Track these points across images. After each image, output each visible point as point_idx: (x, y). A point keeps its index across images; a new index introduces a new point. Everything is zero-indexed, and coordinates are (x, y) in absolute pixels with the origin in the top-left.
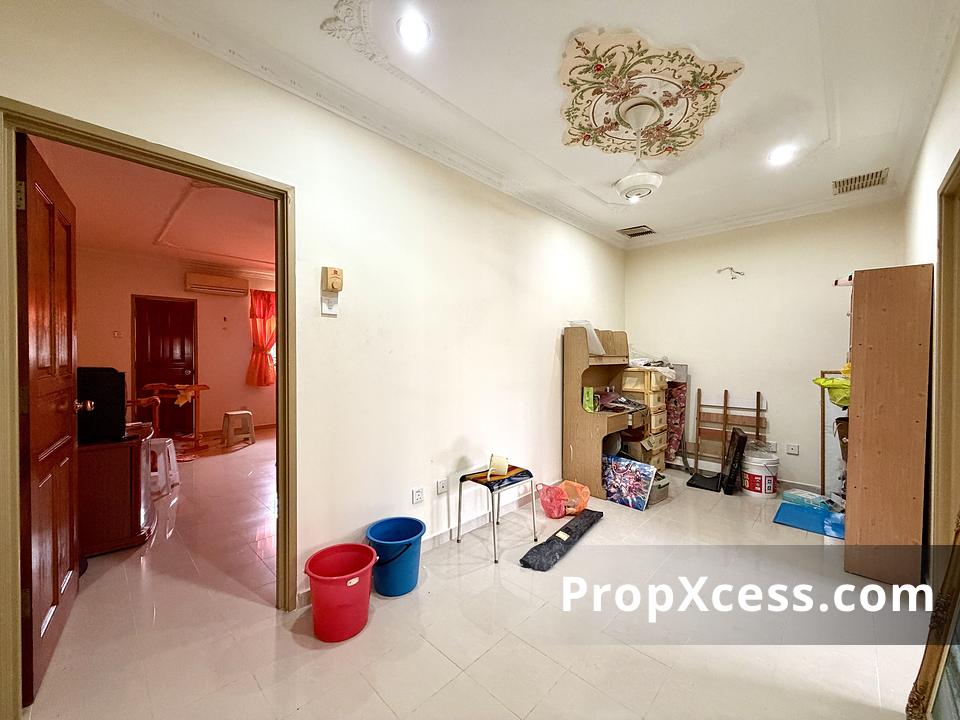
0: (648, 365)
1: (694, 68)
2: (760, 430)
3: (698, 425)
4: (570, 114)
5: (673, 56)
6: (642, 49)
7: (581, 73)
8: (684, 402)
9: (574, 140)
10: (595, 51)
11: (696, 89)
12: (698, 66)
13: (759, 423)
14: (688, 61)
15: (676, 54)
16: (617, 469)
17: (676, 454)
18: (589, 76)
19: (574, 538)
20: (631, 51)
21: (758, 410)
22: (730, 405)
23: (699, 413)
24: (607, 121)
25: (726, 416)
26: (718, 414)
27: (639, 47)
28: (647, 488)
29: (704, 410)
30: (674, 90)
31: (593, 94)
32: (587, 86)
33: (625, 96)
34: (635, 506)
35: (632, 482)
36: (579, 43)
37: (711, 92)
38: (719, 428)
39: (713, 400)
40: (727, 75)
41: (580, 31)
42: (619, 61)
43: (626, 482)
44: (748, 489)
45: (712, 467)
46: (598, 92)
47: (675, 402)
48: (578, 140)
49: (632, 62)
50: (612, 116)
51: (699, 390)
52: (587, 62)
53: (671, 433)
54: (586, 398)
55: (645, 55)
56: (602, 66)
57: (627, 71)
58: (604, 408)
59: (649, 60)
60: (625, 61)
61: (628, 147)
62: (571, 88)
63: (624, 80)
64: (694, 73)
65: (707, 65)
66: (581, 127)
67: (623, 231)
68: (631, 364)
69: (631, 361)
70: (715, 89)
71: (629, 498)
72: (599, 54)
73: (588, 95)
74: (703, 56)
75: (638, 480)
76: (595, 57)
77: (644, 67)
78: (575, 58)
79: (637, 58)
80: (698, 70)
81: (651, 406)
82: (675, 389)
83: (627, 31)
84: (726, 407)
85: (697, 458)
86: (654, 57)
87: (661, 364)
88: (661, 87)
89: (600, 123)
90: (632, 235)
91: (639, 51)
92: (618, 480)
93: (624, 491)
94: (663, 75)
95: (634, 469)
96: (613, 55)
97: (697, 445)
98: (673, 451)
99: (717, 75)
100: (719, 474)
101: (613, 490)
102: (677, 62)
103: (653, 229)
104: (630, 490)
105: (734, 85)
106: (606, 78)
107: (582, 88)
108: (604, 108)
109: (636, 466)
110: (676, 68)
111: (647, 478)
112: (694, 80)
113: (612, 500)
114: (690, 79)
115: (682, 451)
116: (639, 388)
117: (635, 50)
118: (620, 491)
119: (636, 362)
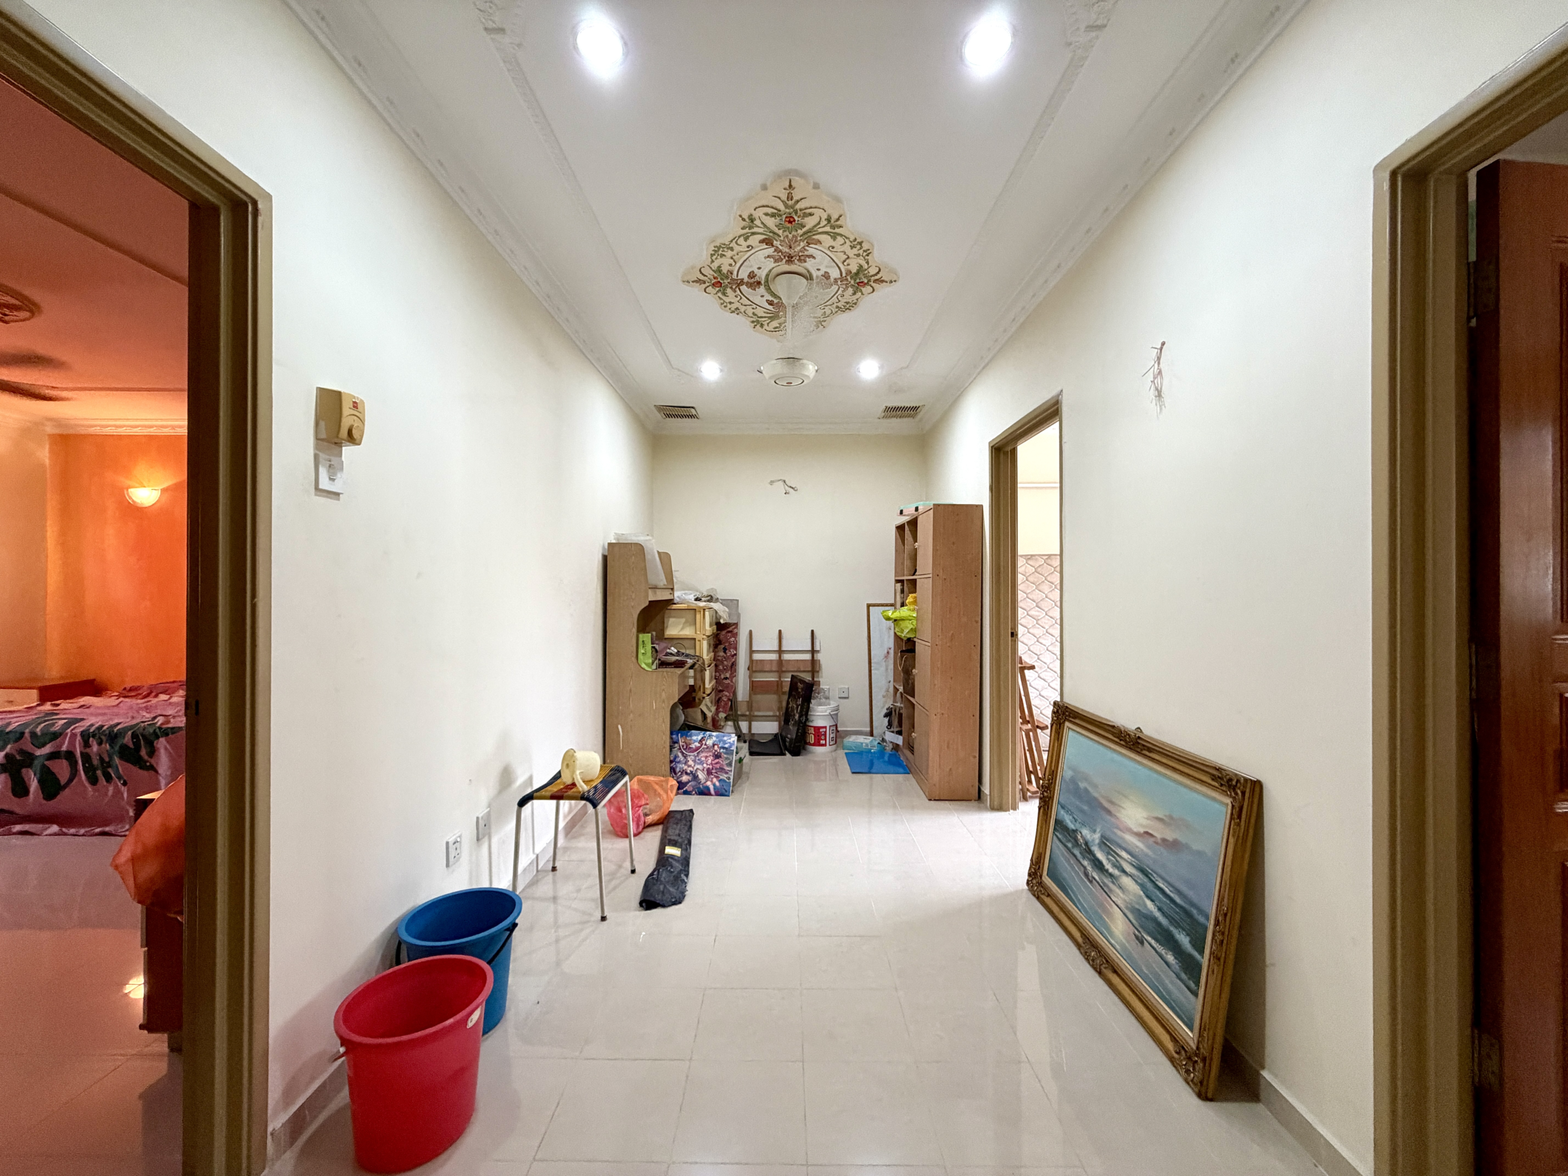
0: (697, 599)
1: (863, 263)
2: (816, 674)
3: (750, 677)
4: (718, 251)
5: (857, 244)
6: (838, 223)
7: (766, 214)
8: (736, 649)
9: (698, 281)
10: (798, 201)
11: (852, 282)
12: (868, 263)
13: (814, 666)
14: (865, 254)
15: (860, 243)
16: (688, 747)
17: (727, 719)
18: (771, 222)
19: (687, 850)
20: (829, 220)
21: (813, 652)
22: (784, 648)
23: (751, 661)
24: (752, 275)
25: (780, 662)
26: (771, 661)
27: (838, 220)
28: (730, 764)
29: (756, 657)
30: (835, 274)
31: (760, 242)
32: (761, 230)
33: (790, 259)
34: (720, 793)
35: (710, 761)
36: (790, 186)
37: (861, 291)
38: (772, 678)
39: (766, 642)
40: (883, 281)
41: (798, 173)
42: (810, 222)
43: (702, 763)
44: (814, 745)
45: (768, 728)
46: (768, 242)
47: (725, 650)
48: (704, 283)
49: (820, 230)
50: (762, 275)
51: (751, 632)
52: (781, 207)
53: (721, 691)
54: (642, 651)
55: (837, 230)
56: (794, 221)
57: (810, 238)
58: (663, 664)
59: (834, 236)
60: (815, 226)
61: (750, 311)
62: (744, 223)
63: (802, 244)
64: (861, 266)
65: (874, 265)
66: (719, 270)
67: (661, 409)
68: (677, 600)
69: (678, 594)
70: (868, 289)
71: (709, 783)
72: (798, 207)
73: (754, 240)
74: (878, 257)
75: (717, 756)
76: (792, 207)
77: (826, 240)
78: (774, 196)
79: (828, 229)
80: (866, 266)
81: (705, 657)
82: (724, 632)
83: (838, 200)
84: (780, 652)
85: (750, 719)
86: (841, 235)
87: (711, 599)
88: (827, 267)
89: (744, 275)
90: (669, 416)
91: (833, 224)
92: (691, 763)
93: (701, 776)
94: (836, 256)
95: (710, 742)
96: (811, 214)
97: (750, 705)
98: (722, 715)
99: (876, 277)
100: (776, 735)
101: (685, 778)
102: (855, 251)
103: (700, 415)
104: (709, 772)
105: (882, 290)
106: (787, 233)
107: (755, 230)
108: (761, 261)
109: (712, 738)
110: (851, 255)
111: (728, 751)
112: (857, 274)
113: (686, 793)
114: (854, 271)
115: (733, 716)
116: (688, 632)
117: (832, 221)
118: (695, 777)
119: (683, 596)
